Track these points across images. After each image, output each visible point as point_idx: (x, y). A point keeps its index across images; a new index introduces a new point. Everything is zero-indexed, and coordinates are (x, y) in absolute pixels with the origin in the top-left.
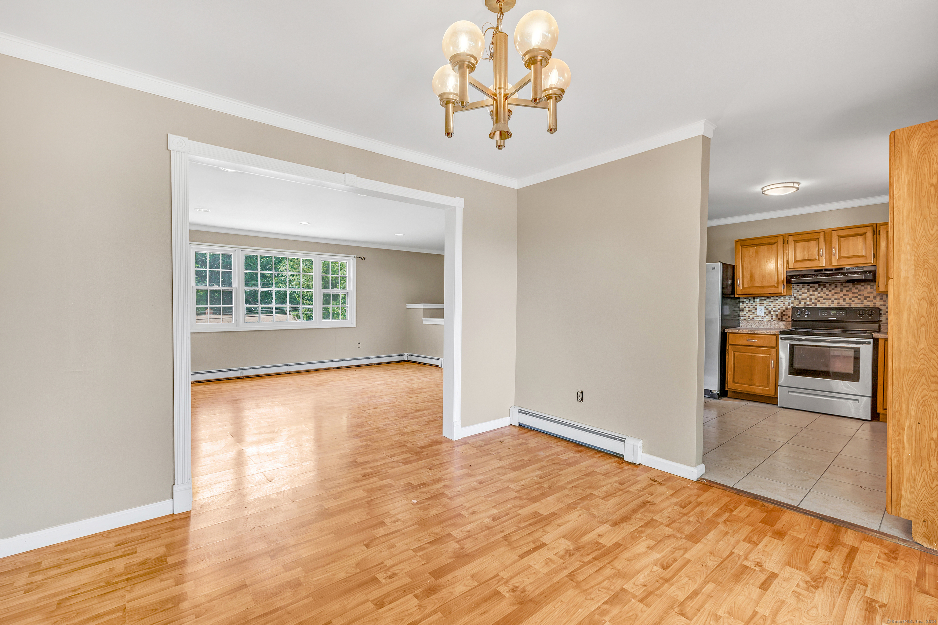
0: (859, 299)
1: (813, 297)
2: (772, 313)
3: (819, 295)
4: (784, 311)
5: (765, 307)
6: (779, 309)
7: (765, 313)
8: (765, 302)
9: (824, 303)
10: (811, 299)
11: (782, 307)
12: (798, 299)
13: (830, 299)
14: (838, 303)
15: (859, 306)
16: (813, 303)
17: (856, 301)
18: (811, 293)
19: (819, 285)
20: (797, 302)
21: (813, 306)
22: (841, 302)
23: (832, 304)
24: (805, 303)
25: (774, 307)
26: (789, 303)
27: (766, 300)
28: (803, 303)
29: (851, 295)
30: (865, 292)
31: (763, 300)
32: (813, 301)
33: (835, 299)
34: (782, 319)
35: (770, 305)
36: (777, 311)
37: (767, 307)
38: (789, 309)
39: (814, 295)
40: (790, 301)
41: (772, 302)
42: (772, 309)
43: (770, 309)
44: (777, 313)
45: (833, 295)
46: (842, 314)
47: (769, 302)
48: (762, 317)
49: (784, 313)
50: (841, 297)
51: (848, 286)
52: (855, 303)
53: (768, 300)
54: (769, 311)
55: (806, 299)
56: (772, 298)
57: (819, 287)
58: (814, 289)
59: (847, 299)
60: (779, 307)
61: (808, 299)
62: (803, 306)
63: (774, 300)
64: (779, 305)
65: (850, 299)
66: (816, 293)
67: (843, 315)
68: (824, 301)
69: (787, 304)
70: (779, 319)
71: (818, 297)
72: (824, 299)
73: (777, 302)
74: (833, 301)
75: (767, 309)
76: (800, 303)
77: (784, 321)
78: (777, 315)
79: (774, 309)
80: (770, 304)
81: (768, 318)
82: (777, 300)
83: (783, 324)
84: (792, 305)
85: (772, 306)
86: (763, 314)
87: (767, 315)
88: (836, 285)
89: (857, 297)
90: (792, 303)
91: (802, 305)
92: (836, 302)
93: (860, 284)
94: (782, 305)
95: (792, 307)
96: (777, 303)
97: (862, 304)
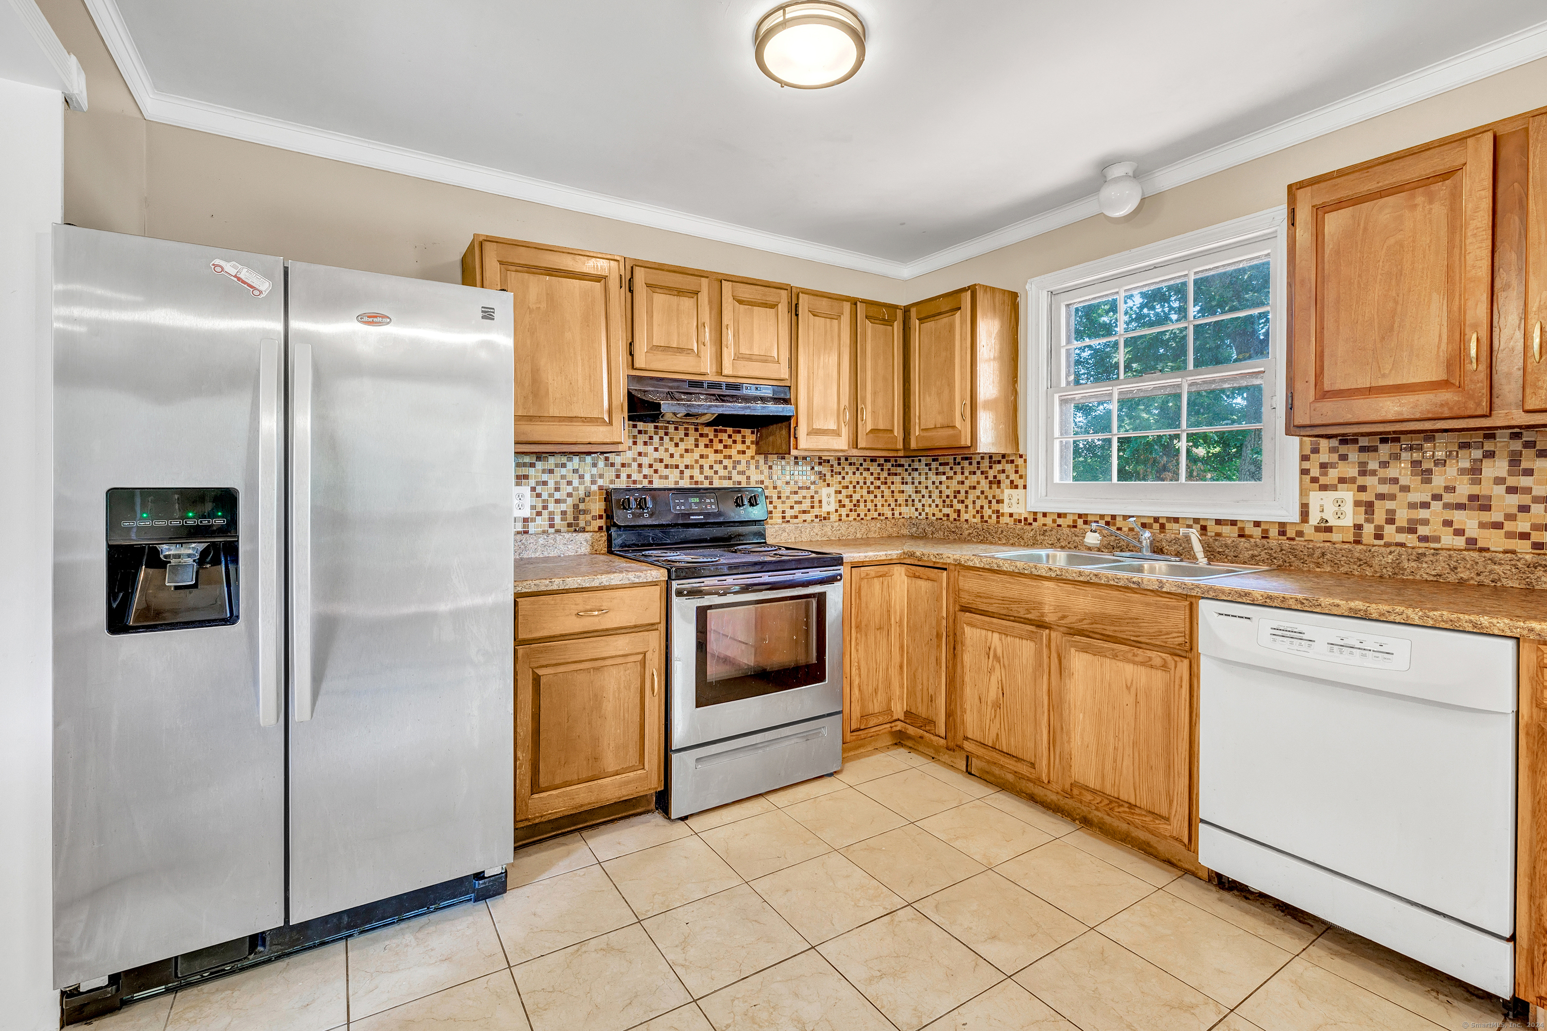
0: (725, 468)
1: (645, 461)
2: (551, 506)
3: (657, 455)
4: (582, 500)
5: (533, 489)
6: (570, 495)
7: (533, 507)
8: (532, 472)
9: (666, 477)
10: (640, 465)
11: (576, 489)
12: (612, 465)
13: (677, 467)
14: (692, 477)
15: (727, 484)
16: (645, 477)
17: (722, 472)
18: (640, 448)
19: (656, 427)
20: (611, 473)
21: (645, 483)
22: (696, 472)
23: (682, 478)
24: (629, 476)
25: (557, 489)
26: (592, 476)
27: (532, 465)
28: (624, 476)
29: (713, 457)
30: (733, 452)
31: (525, 465)
32: (646, 471)
33: (687, 467)
34: (577, 525)
35: (545, 483)
36: (565, 501)
37: (539, 489)
38: (595, 492)
39: (646, 455)
40: (594, 471)
41: (551, 471)
42: (551, 495)
43: (545, 496)
44: (563, 507)
45: (682, 456)
46: (711, 504)
47: (544, 471)
48: (525, 520)
49: (582, 506)
50: (697, 461)
51: (707, 435)
52: (720, 478)
53: (539, 465)
54: (544, 501)
55: (630, 465)
56: (552, 460)
57: (656, 433)
58: (645, 438)
59: (706, 467)
60: (570, 489)
61: (635, 465)
62: (624, 486)
63: (557, 465)
64: (569, 483)
65: (711, 467)
66: (650, 449)
67: (713, 507)
68: (666, 472)
69: (587, 478)
70: (569, 525)
71: (655, 460)
72: (666, 466)
73: (563, 471)
74: (682, 472)
75: (539, 495)
76: (618, 476)
77: (583, 530)
78: (564, 513)
79: (557, 495)
80: (545, 477)
81: (542, 522)
82: (564, 465)
83: (586, 541)
84: (600, 482)
85: (551, 484)
86: (527, 513)
87: (539, 514)
88: (687, 429)
89: (721, 462)
90: (601, 476)
91: (622, 483)
92: (687, 473)
93: (725, 431)
94: (576, 483)
95: (601, 488)
96: (563, 477)
97: (730, 478)
